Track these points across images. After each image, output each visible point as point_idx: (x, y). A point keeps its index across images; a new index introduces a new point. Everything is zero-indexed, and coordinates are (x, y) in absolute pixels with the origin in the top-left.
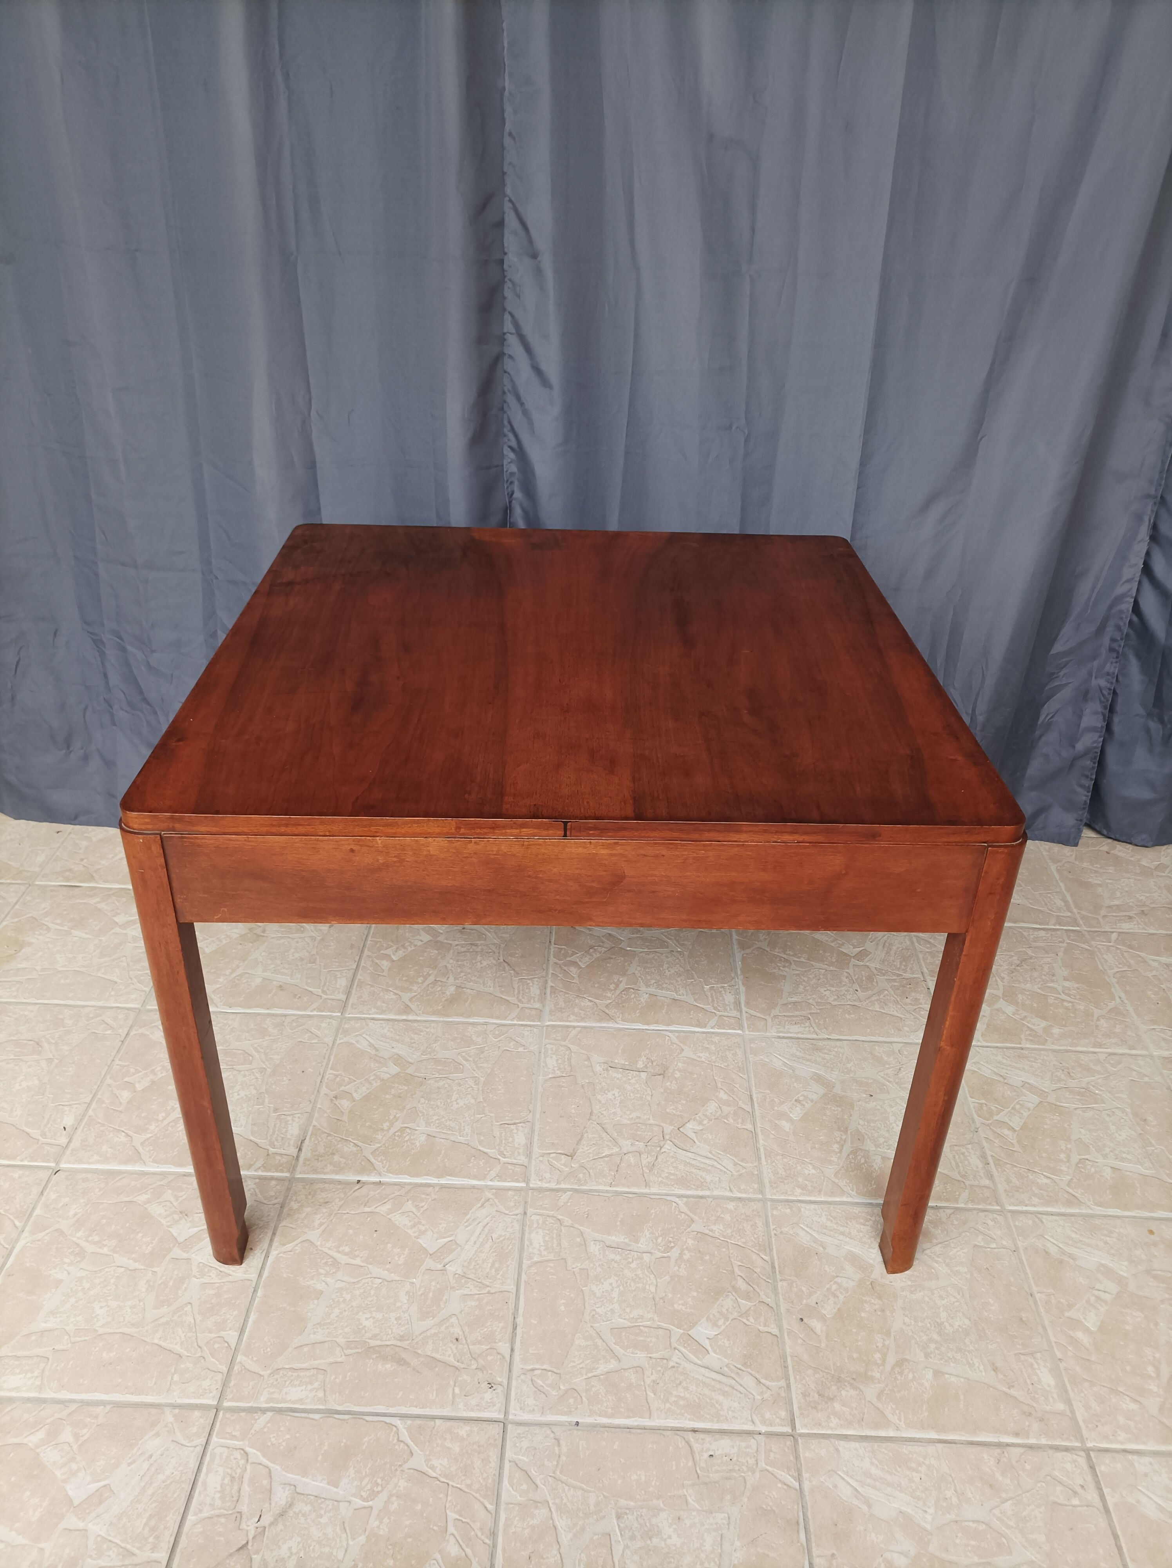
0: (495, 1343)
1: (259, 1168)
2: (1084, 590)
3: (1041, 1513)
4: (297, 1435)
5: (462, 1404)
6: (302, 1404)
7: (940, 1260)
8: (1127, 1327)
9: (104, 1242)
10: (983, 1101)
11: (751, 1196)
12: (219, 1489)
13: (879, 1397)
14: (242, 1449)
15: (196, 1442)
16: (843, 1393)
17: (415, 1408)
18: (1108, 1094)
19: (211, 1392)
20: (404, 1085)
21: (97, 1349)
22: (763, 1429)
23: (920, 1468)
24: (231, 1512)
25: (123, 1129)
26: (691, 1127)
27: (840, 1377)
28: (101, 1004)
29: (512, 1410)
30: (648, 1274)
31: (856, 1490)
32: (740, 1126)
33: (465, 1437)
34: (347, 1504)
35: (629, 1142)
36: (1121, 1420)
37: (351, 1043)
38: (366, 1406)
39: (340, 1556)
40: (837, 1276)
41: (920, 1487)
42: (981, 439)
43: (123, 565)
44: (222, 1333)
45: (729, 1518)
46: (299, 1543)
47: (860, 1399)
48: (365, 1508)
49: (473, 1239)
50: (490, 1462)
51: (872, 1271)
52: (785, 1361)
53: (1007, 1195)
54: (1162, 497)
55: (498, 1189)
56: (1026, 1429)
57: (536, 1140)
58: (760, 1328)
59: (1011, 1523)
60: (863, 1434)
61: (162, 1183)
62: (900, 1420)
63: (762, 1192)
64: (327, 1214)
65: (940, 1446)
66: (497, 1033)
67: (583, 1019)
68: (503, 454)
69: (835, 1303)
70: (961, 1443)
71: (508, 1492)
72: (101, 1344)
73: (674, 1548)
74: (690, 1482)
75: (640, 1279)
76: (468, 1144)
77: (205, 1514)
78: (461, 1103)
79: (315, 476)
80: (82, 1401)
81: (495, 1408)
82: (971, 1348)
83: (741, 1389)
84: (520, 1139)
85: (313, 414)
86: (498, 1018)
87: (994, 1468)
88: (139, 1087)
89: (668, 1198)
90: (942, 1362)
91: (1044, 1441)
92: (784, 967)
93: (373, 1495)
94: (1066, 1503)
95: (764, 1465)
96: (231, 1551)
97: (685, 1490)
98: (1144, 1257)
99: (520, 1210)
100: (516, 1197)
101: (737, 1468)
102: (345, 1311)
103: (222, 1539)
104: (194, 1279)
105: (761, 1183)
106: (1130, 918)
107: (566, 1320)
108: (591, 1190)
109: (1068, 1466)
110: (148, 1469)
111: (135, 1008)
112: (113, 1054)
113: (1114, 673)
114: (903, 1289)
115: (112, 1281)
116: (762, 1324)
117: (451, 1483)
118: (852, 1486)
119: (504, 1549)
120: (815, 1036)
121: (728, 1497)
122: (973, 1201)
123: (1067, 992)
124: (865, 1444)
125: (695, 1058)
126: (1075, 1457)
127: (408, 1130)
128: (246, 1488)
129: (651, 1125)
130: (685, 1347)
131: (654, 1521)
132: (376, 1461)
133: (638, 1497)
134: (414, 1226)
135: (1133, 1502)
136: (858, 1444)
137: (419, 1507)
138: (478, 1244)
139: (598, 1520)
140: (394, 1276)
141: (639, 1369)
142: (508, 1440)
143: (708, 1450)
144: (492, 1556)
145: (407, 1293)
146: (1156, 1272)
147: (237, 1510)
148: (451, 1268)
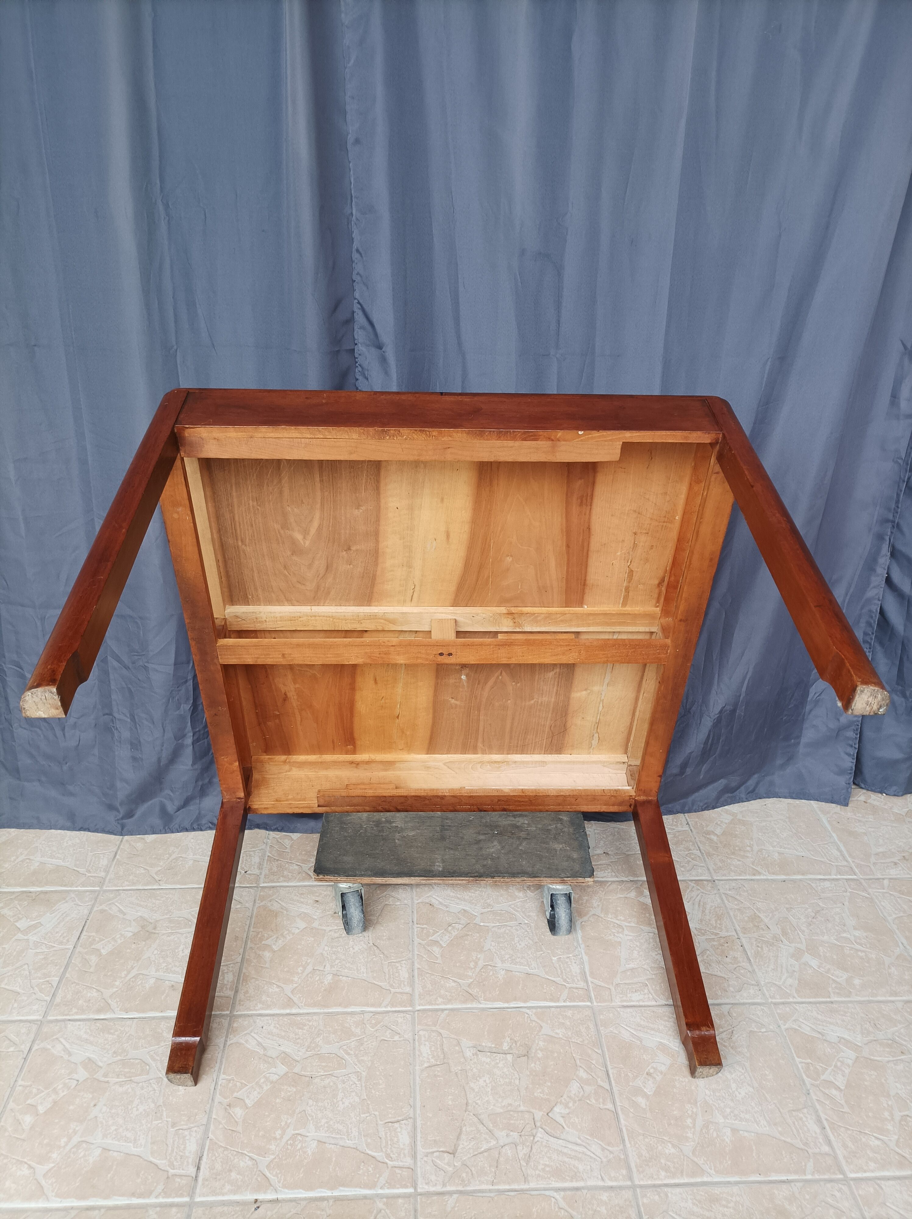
1: (160, 1194)
10: (809, 1061)
11: (621, 1183)
20: (293, 1086)
25: (25, 1160)
26: (558, 1111)
32: (601, 1106)
35: (504, 1133)
53: (847, 1161)
55: (388, 1197)
57: (419, 1138)
66: (373, 1022)
67: (449, 1001)
76: (356, 1149)
78: (347, 1102)
84: (404, 1138)
86: (373, 1005)
88: (41, 1109)
89: (547, 1193)
92: (618, 932)
100: (406, 1206)
105: (629, 1168)
106: (896, 864)
108: (475, 1191)
111: (37, 1020)
112: (16, 1074)
122: (818, 1171)
123: (858, 941)
125: (554, 1034)
127: (299, 1138)
129: (522, 1112)
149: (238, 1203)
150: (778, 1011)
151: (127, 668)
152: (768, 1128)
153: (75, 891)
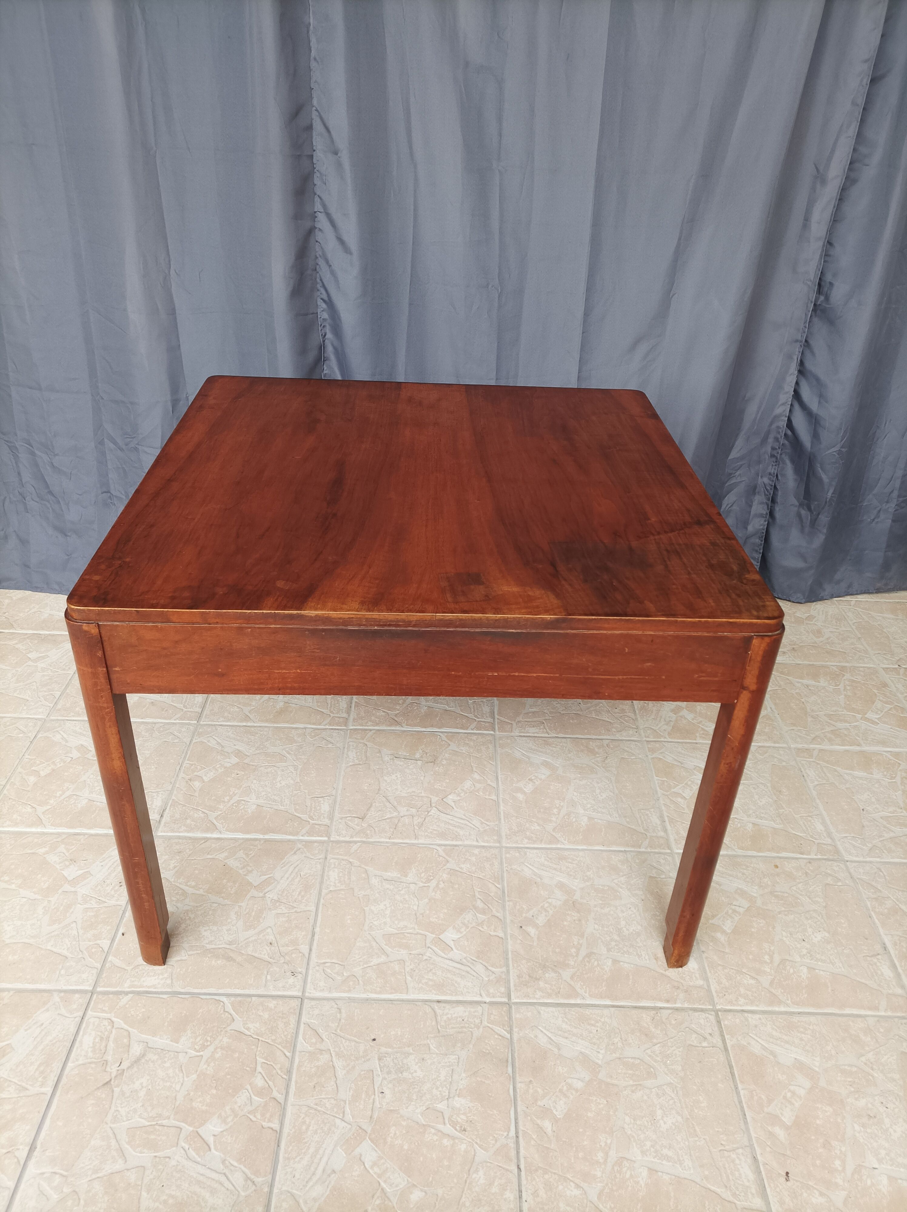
0: (298, 945)
2: (752, 411)
3: (679, 1051)
4: (150, 1009)
5: (272, 986)
6: (155, 988)
7: (624, 886)
8: (753, 930)
9: (13, 881)
10: (665, 779)
11: (491, 844)
12: (91, 1045)
13: (572, 978)
14: (110, 1019)
15: (75, 1015)
16: (547, 975)
17: (237, 990)
18: (756, 774)
19: (88, 981)
20: (242, 771)
22: (488, 1000)
23: (597, 1024)
24: (99, 1060)
25: (29, 803)
26: (451, 798)
27: (545, 965)
28: (16, 715)
29: (308, 990)
30: (413, 898)
31: (550, 1038)
32: (487, 797)
33: (273, 1008)
34: (184, 1054)
35: (405, 809)
36: (742, 990)
37: (203, 742)
38: (202, 989)
39: (178, 1087)
40: (549, 898)
41: (596, 1036)
42: (673, 296)
43: (31, 388)
44: (98, 942)
45: (459, 1058)
46: (148, 1080)
47: (559, 979)
48: (197, 1056)
49: (286, 876)
50: (290, 1024)
51: (574, 894)
52: (507, 955)
53: (676, 842)
54: (806, 341)
55: (307, 842)
56: (675, 997)
57: (337, 808)
58: (491, 933)
59: (658, 1059)
60: (559, 1002)
61: (58, 840)
62: (586, 992)
63: (499, 842)
64: (179, 860)
65: (613, 1009)
66: (313, 734)
67: (377, 724)
68: (317, 305)
69: (546, 916)
70: (628, 1007)
71: (302, 1044)
72: (7, 951)
73: (418, 1079)
74: (432, 1035)
75: (406, 901)
76: (287, 812)
77: (80, 1062)
78: (283, 783)
79: (175, 319)
81: (296, 988)
82: (641, 945)
83: (475, 974)
84: (325, 807)
85: (172, 272)
86: (314, 724)
87: (649, 1023)
88: (42, 774)
89: (431, 846)
90: (619, 954)
91: (686, 1005)
93: (204, 1047)
94: (699, 1045)
95: (486, 1024)
96: (98, 1086)
97: (428, 1041)
98: (769, 883)
99: (322, 856)
100: (320, 847)
101: (467, 1025)
103: (92, 1078)
105: (500, 836)
107: (351, 929)
108: (375, 842)
110: (40, 1033)
111: (42, 719)
112: (24, 751)
113: (774, 473)
114: (595, 906)
115: (18, 907)
116: (492, 930)
117: (261, 1039)
118: (547, 1036)
119: (296, 1082)
120: (547, 735)
121: (459, 1045)
122: (651, 847)
124: (559, 1008)
125: (458, 751)
126: (707, 1015)
127: (243, 802)
128: (111, 1044)
129: (422, 797)
130: (435, 946)
131: (405, 1061)
132: (207, 1025)
133: (395, 1046)
134: (244, 867)
135: (745, 1044)
136: (554, 1008)
137: (237, 1055)
138: (290, 879)
139: (365, 1061)
140: (227, 902)
141: (402, 962)
142: (304, 1009)
143: (447, 1014)
144: (288, 1087)
145: (236, 913)
146: (777, 893)
147: (104, 1059)
148: (269, 896)
149: (190, 838)
150: (649, 746)
151: (121, 449)
152: (618, 819)
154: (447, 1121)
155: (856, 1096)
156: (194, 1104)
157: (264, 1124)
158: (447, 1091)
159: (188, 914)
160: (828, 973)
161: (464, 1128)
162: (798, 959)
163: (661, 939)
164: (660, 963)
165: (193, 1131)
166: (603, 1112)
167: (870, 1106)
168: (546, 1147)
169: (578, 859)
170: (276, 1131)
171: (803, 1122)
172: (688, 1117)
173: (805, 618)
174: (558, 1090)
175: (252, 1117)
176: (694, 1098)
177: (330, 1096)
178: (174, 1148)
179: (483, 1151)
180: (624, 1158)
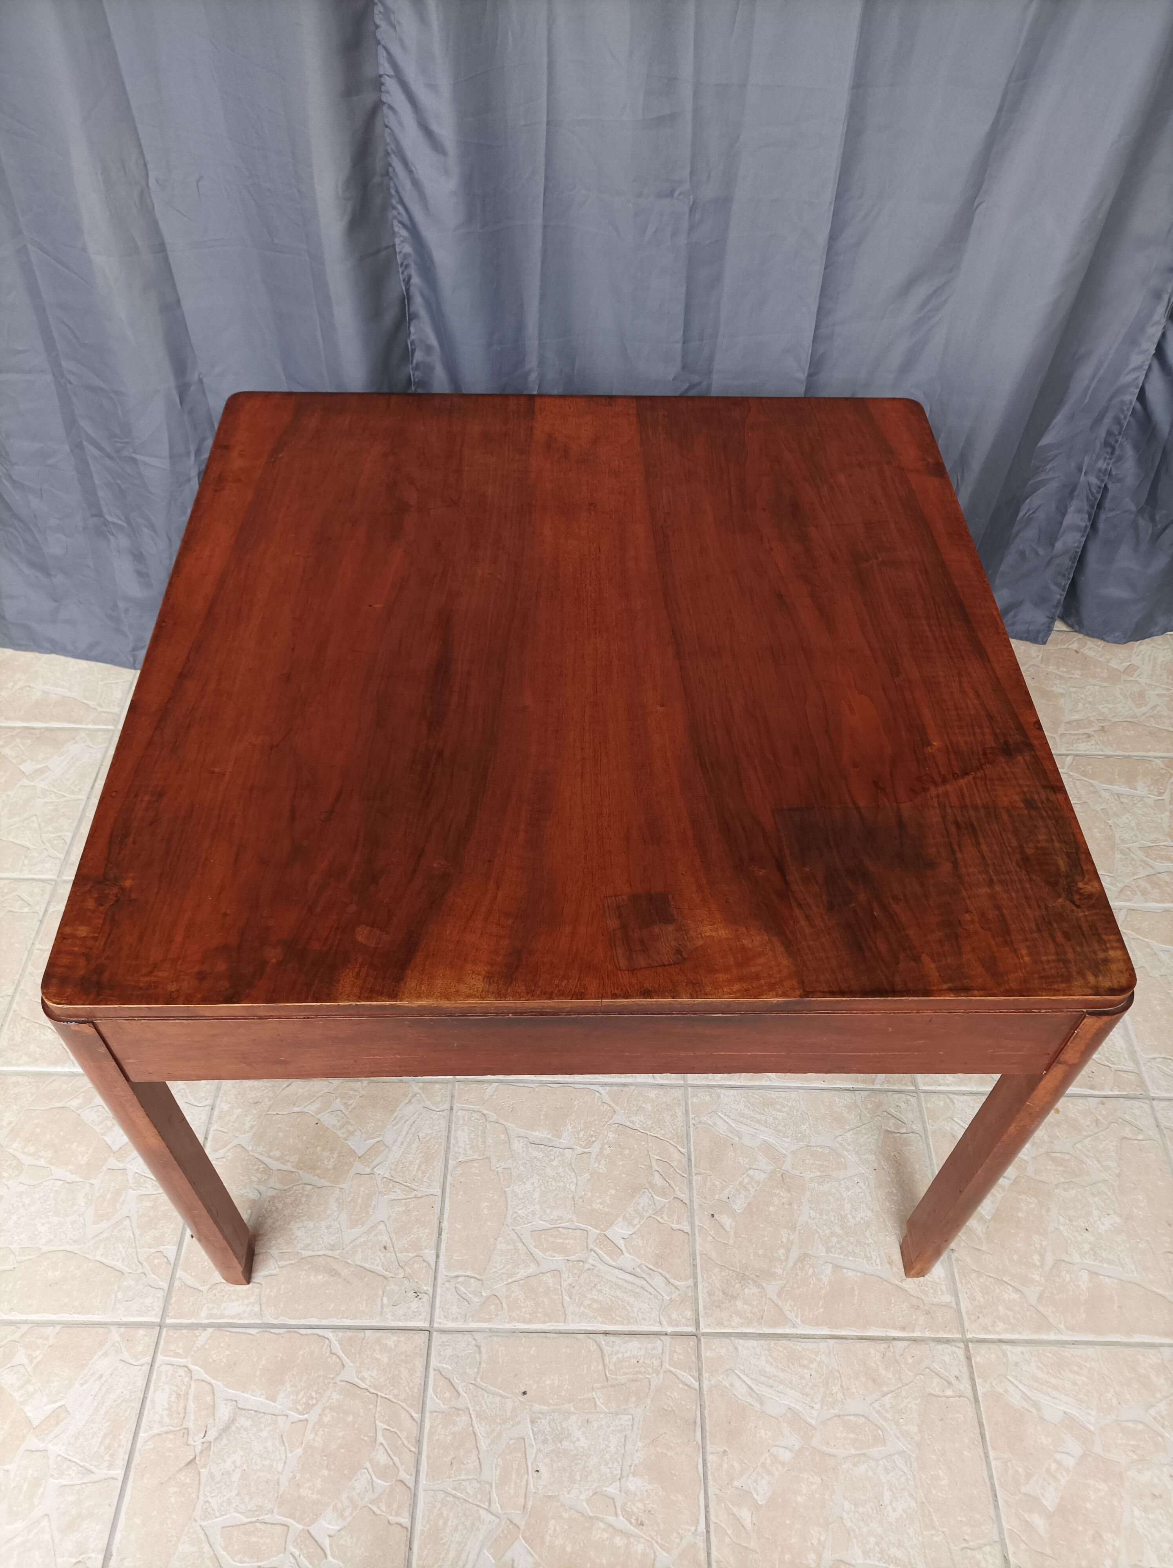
0: (421, 1250)
3: (916, 1404)
4: (237, 1351)
5: (390, 1314)
6: (240, 1319)
7: (850, 1147)
8: (1020, 1215)
9: (41, 1154)
11: (673, 1082)
12: (166, 1406)
13: (779, 1295)
14: (186, 1367)
15: (142, 1361)
16: (747, 1291)
17: (345, 1320)
19: (153, 1310)
21: (43, 1268)
22: (670, 1330)
23: (811, 1365)
24: (178, 1428)
27: (744, 1274)
28: (15, 875)
29: (436, 1319)
30: (569, 1172)
31: (750, 1388)
33: (393, 1347)
34: (285, 1418)
36: (1002, 1310)
38: (300, 1319)
39: (280, 1469)
40: (750, 1169)
41: (810, 1384)
42: (977, 207)
44: (161, 1248)
45: (633, 1419)
46: (242, 1457)
47: (762, 1297)
48: (301, 1421)
49: (400, 1139)
50: (416, 1372)
51: (784, 1162)
52: (695, 1259)
55: (424, 1082)
56: (913, 1322)
58: (672, 1225)
59: (889, 1416)
60: (762, 1332)
62: (797, 1317)
63: (684, 1078)
64: (257, 1116)
65: (831, 1342)
68: (393, 232)
69: (746, 1197)
70: (852, 1338)
71: (432, 1400)
72: (45, 1263)
73: (582, 1450)
74: (599, 1385)
75: (561, 1177)
77: (156, 1431)
80: (33, 1322)
81: (421, 1317)
82: (871, 1241)
83: (652, 1290)
85: (152, 183)
87: (879, 1363)
89: (592, 1087)
90: (842, 1256)
91: (927, 1334)
93: (308, 1407)
94: (941, 1394)
95: (668, 1366)
96: (181, 1466)
97: (594, 1393)
98: (1046, 1138)
99: (447, 1106)
100: (443, 1091)
101: (643, 1370)
102: (278, 1220)
103: (172, 1454)
104: (130, 1190)
106: (1089, 736)
107: (489, 1223)
109: (947, 1358)
110: (100, 1389)
111: (51, 880)
112: (33, 936)
113: (1106, 470)
114: (812, 1180)
115: (52, 1195)
116: (675, 1222)
117: (379, 1394)
118: (747, 1384)
119: (428, 1457)
121: (633, 1399)
122: (889, 1082)
124: (762, 1342)
126: (954, 1348)
128: (191, 1405)
130: (601, 1249)
131: (565, 1425)
132: (311, 1374)
133: (551, 1401)
134: (342, 1127)
135: (1002, 1391)
136: (755, 1342)
137: (350, 1419)
138: (405, 1144)
139: (513, 1426)
140: (324, 1182)
141: (557, 1272)
142: (433, 1348)
143: (617, 1352)
144: (418, 1463)
145: (337, 1199)
146: (1055, 1154)
147: (184, 1426)
148: (379, 1172)
153: (85, 729)
154: (619, 1512)
155: (1140, 1467)
156: (301, 1490)
157: (390, 1518)
158: (619, 1468)
159: (274, 1203)
160: (1116, 1281)
161: (641, 1521)
162: (1077, 1259)
163: (898, 1232)
164: (895, 1269)
165: (303, 1529)
166: (817, 1496)
167: (1156, 1480)
168: (744, 1547)
169: (790, 1104)
170: (406, 1528)
171: (1069, 1507)
172: (924, 1500)
173: (1122, 670)
174: (759, 1464)
175: (375, 1509)
176: (932, 1473)
177: (471, 1477)
178: (282, 1555)
179: (665, 1554)
180: (842, 1561)
